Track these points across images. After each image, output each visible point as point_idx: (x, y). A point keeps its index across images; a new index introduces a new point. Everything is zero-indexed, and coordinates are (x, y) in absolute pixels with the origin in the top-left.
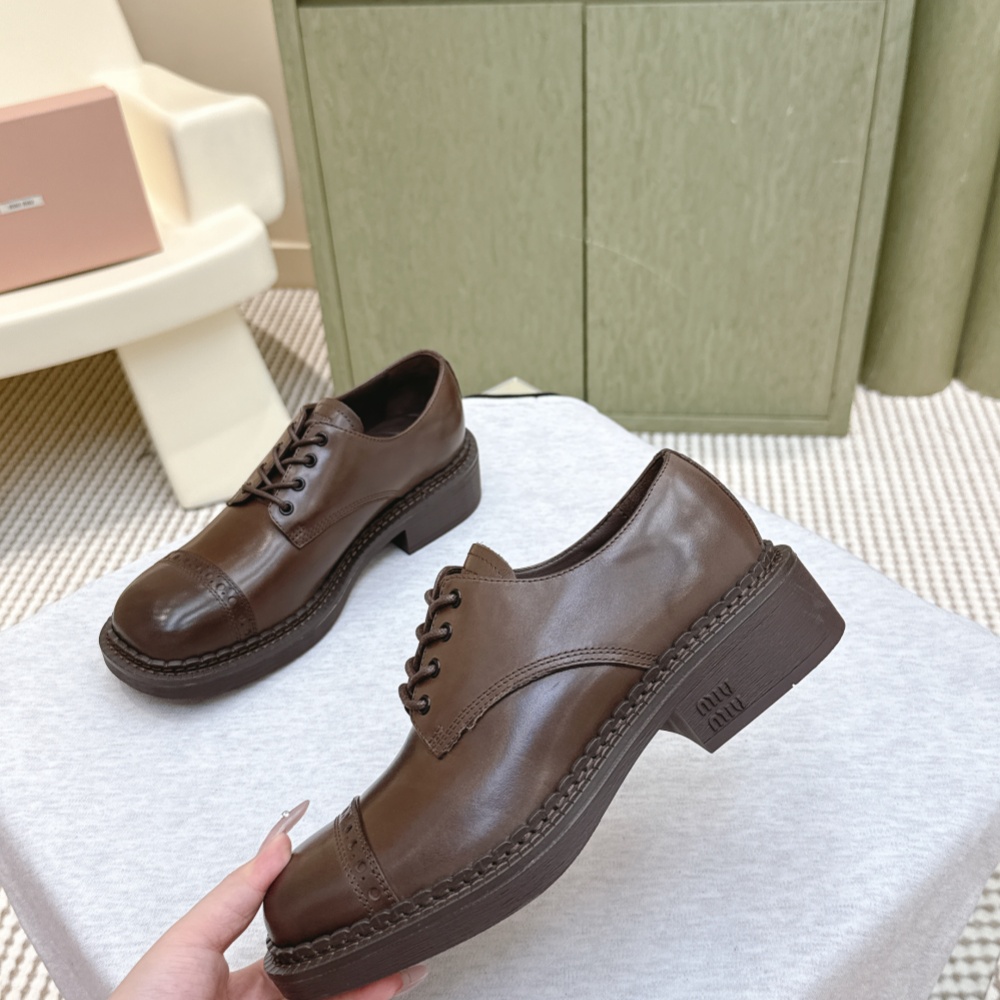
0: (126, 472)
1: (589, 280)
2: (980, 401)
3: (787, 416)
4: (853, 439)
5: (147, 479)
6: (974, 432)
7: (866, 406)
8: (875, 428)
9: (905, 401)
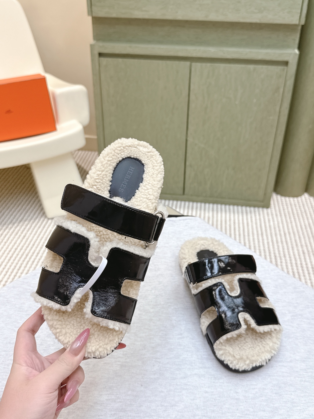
0: (29, 205)
1: (187, 151)
3: (249, 200)
4: (271, 209)
5: (36, 208)
7: (276, 199)
8: (279, 207)
9: (289, 198)
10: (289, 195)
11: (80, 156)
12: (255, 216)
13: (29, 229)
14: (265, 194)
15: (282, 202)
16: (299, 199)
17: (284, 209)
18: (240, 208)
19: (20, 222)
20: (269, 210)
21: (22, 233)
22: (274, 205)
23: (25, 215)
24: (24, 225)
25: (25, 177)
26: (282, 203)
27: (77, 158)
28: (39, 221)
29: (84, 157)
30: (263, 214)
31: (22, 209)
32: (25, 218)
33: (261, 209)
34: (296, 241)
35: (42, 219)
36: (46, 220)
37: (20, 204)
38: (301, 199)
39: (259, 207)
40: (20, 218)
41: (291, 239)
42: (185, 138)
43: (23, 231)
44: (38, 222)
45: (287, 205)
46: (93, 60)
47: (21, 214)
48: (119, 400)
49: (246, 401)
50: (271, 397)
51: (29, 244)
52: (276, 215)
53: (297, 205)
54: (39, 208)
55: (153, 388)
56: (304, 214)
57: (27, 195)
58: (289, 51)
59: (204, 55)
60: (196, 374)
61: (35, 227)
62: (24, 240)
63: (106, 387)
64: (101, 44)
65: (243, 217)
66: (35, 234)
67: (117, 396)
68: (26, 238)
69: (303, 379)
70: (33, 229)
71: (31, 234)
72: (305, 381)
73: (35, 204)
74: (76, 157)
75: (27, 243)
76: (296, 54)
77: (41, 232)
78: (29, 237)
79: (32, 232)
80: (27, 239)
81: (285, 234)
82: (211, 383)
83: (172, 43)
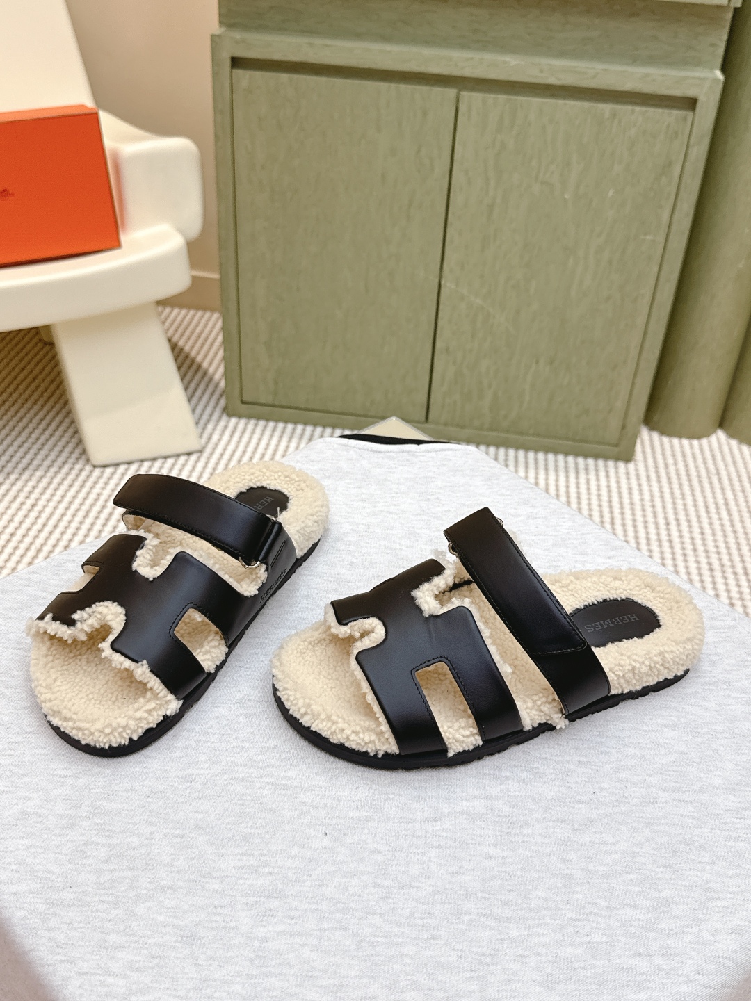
0: (47, 433)
1: (440, 314)
2: (738, 447)
3: (586, 442)
4: (636, 465)
5: (64, 440)
6: (732, 469)
7: (648, 441)
8: (655, 458)
9: (680, 440)
10: (680, 436)
11: (174, 320)
12: (597, 476)
13: (45, 489)
14: (624, 427)
15: (662, 445)
16: (704, 441)
17: (666, 466)
18: (561, 458)
19: (24, 469)
20: (631, 466)
21: (27, 498)
22: (644, 452)
23: (36, 455)
24: (34, 479)
25: (38, 363)
26: (663, 450)
27: (167, 324)
28: (71, 469)
29: (185, 323)
30: (617, 473)
31: (30, 441)
32: (35, 463)
33: (611, 463)
34: (692, 539)
35: (78, 467)
36: (88, 468)
37: (24, 428)
38: (709, 443)
39: (606, 458)
40: (25, 461)
41: (681, 537)
42: (437, 280)
43: (30, 493)
44: (68, 474)
45: (674, 455)
46: (215, 75)
47: (26, 453)
48: (266, 870)
49: (588, 883)
50: (653, 874)
51: (44, 525)
52: (648, 478)
53: (699, 457)
54: (72, 437)
55: (353, 843)
56: (715, 479)
57: (42, 407)
58: (700, 73)
59: (492, 75)
60: (462, 813)
61: (59, 484)
62: (33, 515)
63: (234, 836)
64: (238, 35)
65: (567, 477)
66: (59, 502)
67: (263, 858)
68: (37, 509)
69: (734, 834)
70: (56, 490)
71: (48, 501)
72: (737, 839)
73: (61, 429)
74: (166, 319)
75: (41, 521)
76: (716, 80)
77: (74, 497)
78: (45, 507)
79: (53, 495)
80: (40, 512)
81: (668, 524)
82: (501, 836)
83: (414, 40)
